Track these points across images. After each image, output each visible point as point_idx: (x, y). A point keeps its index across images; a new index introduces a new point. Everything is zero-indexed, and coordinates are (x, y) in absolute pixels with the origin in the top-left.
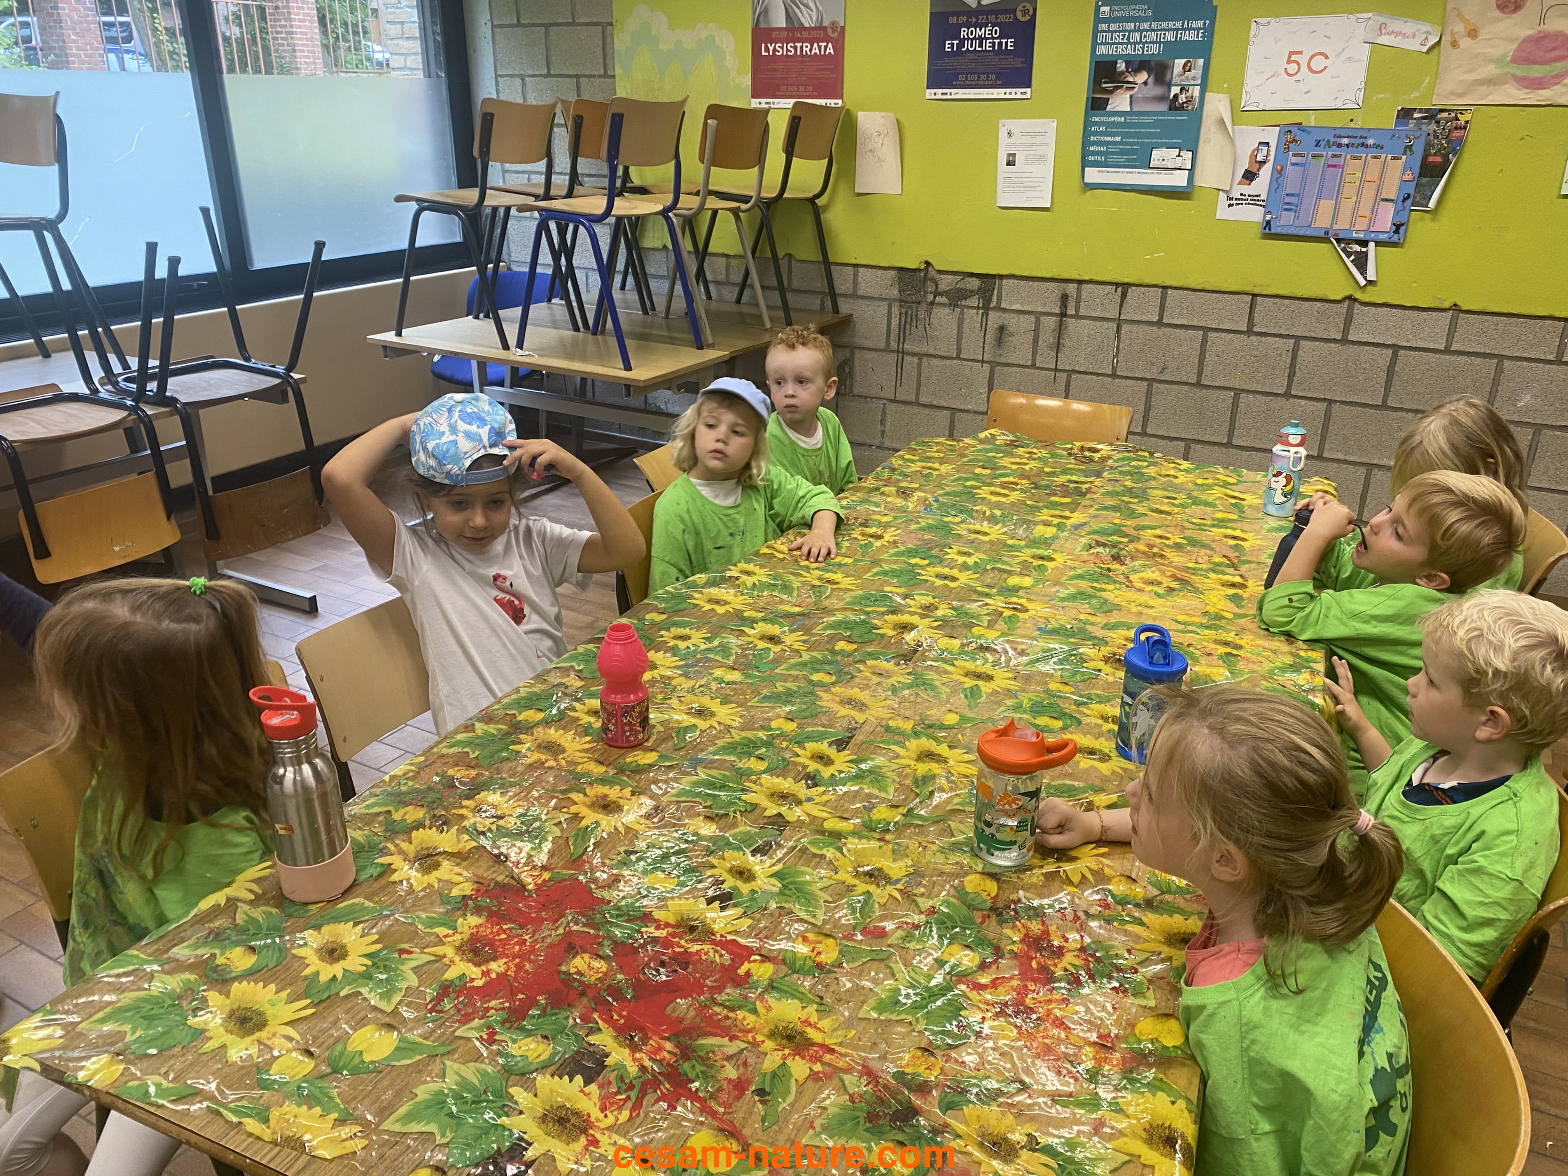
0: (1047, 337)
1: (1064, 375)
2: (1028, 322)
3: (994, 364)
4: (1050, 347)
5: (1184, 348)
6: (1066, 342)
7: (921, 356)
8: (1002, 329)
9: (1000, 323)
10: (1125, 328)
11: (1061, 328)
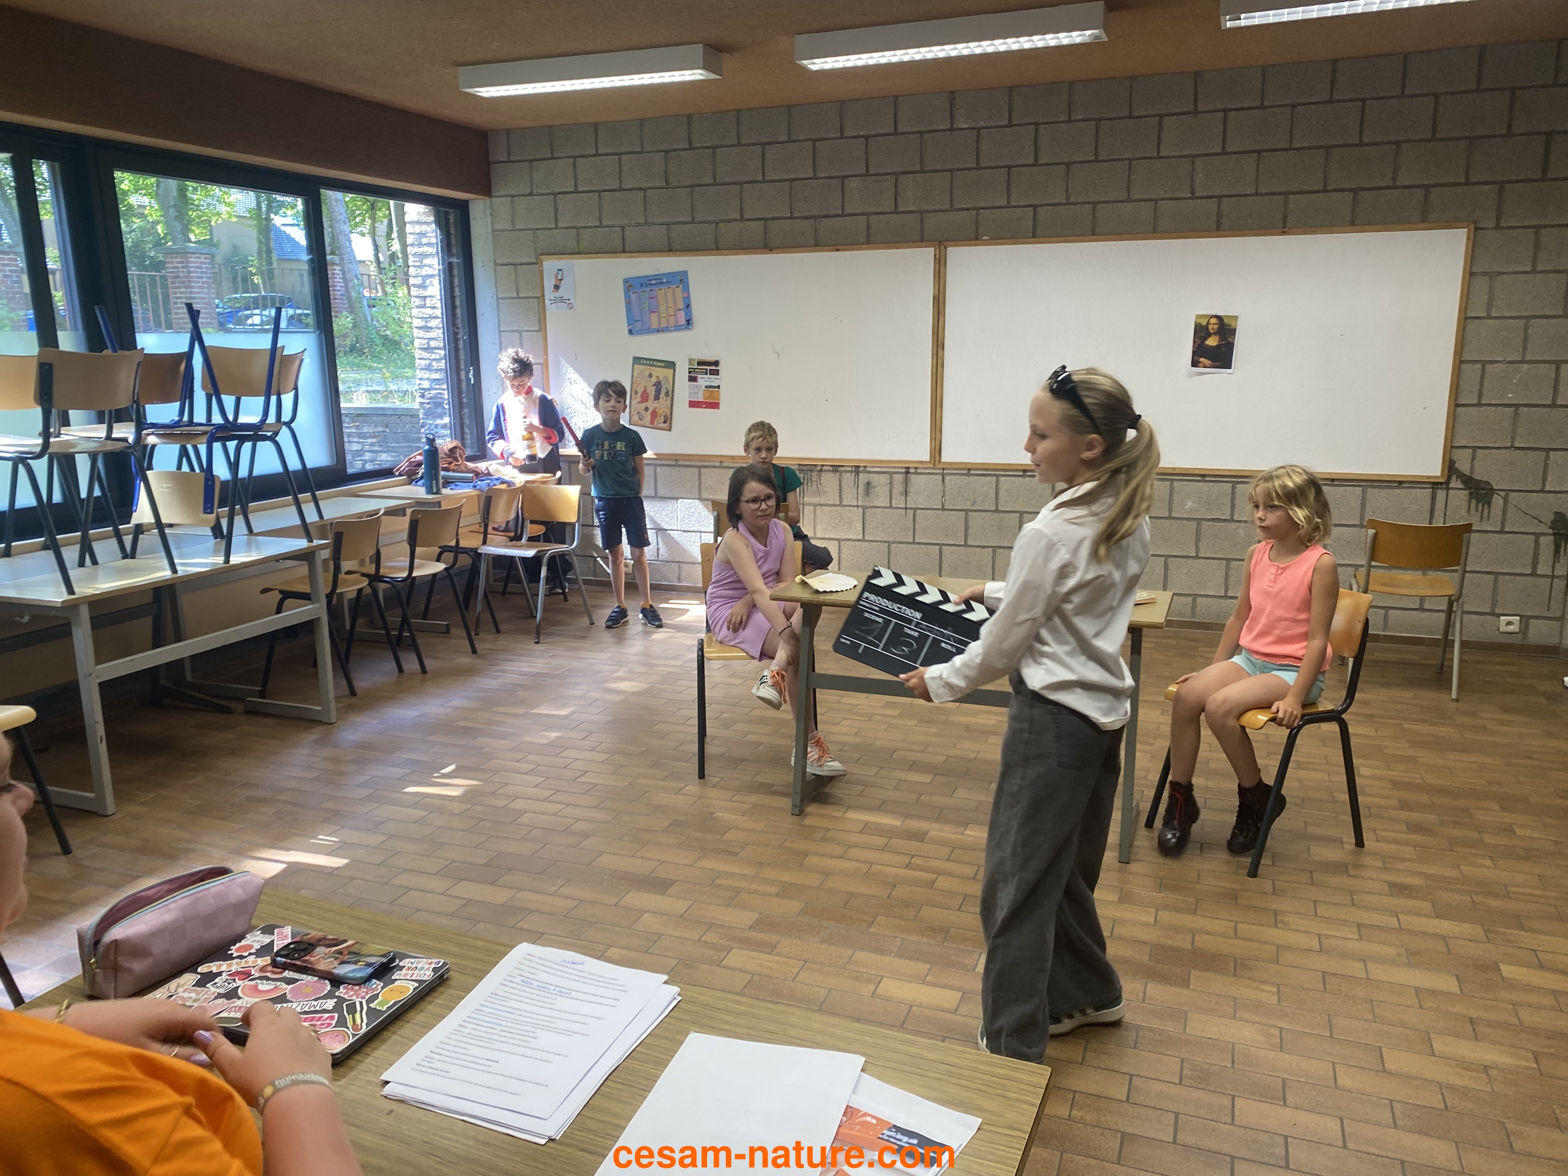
0: (898, 487)
1: (912, 511)
2: (885, 479)
3: (864, 508)
4: (901, 494)
5: (985, 488)
6: (911, 490)
7: (815, 505)
8: (868, 484)
9: (866, 480)
10: (947, 478)
11: (906, 482)
